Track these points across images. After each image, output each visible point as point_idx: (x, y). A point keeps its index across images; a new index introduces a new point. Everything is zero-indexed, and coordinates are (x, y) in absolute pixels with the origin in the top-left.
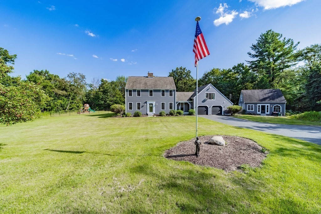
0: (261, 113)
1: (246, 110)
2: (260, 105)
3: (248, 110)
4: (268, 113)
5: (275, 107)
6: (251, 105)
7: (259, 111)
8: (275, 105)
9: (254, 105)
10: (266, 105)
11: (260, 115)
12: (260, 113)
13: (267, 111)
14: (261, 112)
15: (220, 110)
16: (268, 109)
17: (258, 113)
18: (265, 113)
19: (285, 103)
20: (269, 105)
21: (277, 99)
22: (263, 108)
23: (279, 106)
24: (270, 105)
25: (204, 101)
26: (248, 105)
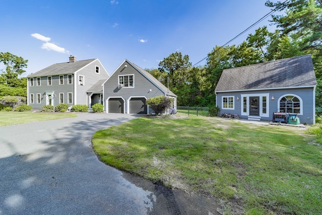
0: (250, 115)
1: (219, 107)
2: (248, 96)
3: (224, 107)
4: (267, 115)
5: (284, 99)
6: (228, 97)
7: (245, 110)
8: (284, 96)
9: (234, 97)
10: (261, 96)
11: (246, 118)
12: (247, 114)
13: (264, 111)
14: (250, 112)
15: (143, 106)
16: (264, 105)
17: (243, 114)
18: (258, 115)
19: (313, 88)
20: (267, 95)
21: (291, 80)
22: (254, 101)
23: (295, 98)
24: (270, 97)
25: (117, 90)
26: (223, 97)
